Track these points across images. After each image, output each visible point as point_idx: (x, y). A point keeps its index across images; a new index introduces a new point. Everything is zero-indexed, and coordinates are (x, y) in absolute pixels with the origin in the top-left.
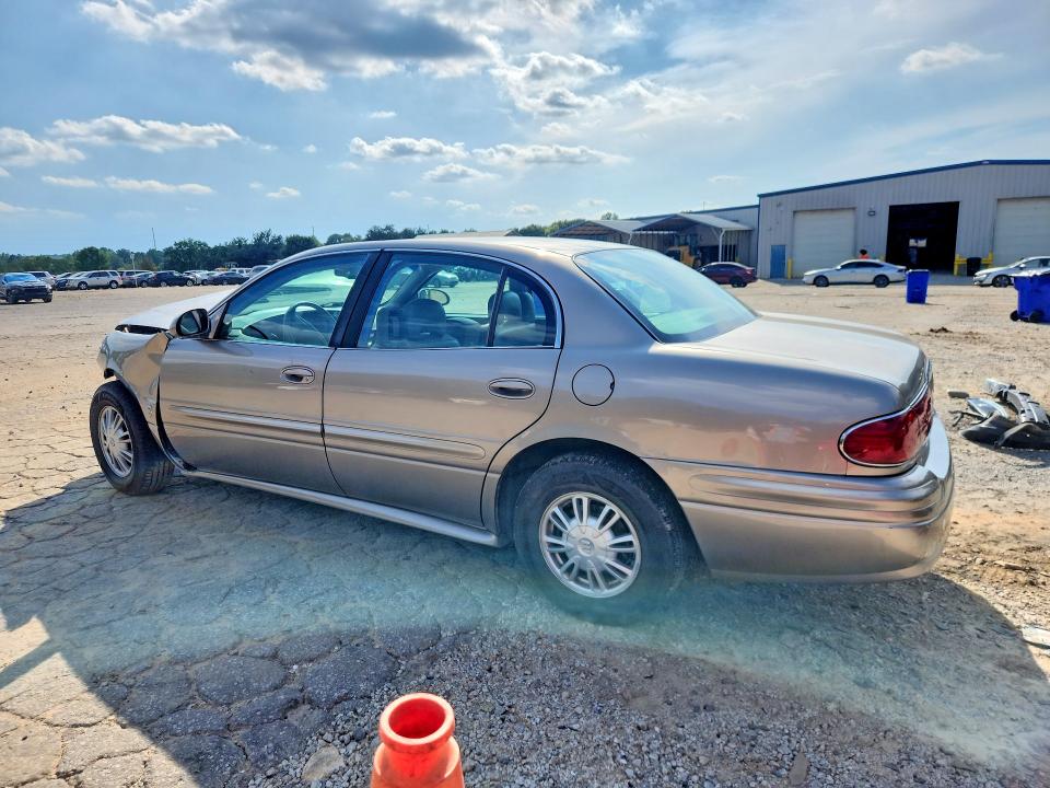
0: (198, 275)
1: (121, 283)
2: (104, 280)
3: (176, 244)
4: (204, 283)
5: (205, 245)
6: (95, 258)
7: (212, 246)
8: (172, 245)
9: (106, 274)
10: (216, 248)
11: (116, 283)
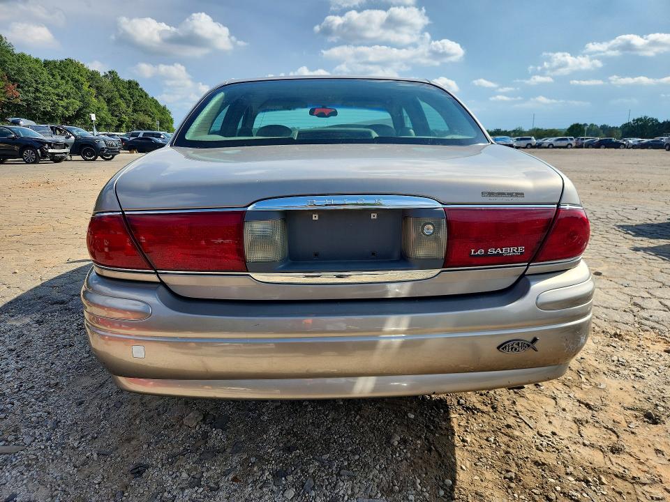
0: (631, 141)
1: (574, 145)
2: (564, 143)
3: (634, 120)
4: (634, 147)
5: (656, 120)
6: (579, 130)
7: (661, 121)
8: (631, 120)
9: (566, 139)
10: (664, 122)
11: (571, 144)
